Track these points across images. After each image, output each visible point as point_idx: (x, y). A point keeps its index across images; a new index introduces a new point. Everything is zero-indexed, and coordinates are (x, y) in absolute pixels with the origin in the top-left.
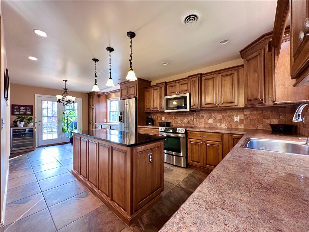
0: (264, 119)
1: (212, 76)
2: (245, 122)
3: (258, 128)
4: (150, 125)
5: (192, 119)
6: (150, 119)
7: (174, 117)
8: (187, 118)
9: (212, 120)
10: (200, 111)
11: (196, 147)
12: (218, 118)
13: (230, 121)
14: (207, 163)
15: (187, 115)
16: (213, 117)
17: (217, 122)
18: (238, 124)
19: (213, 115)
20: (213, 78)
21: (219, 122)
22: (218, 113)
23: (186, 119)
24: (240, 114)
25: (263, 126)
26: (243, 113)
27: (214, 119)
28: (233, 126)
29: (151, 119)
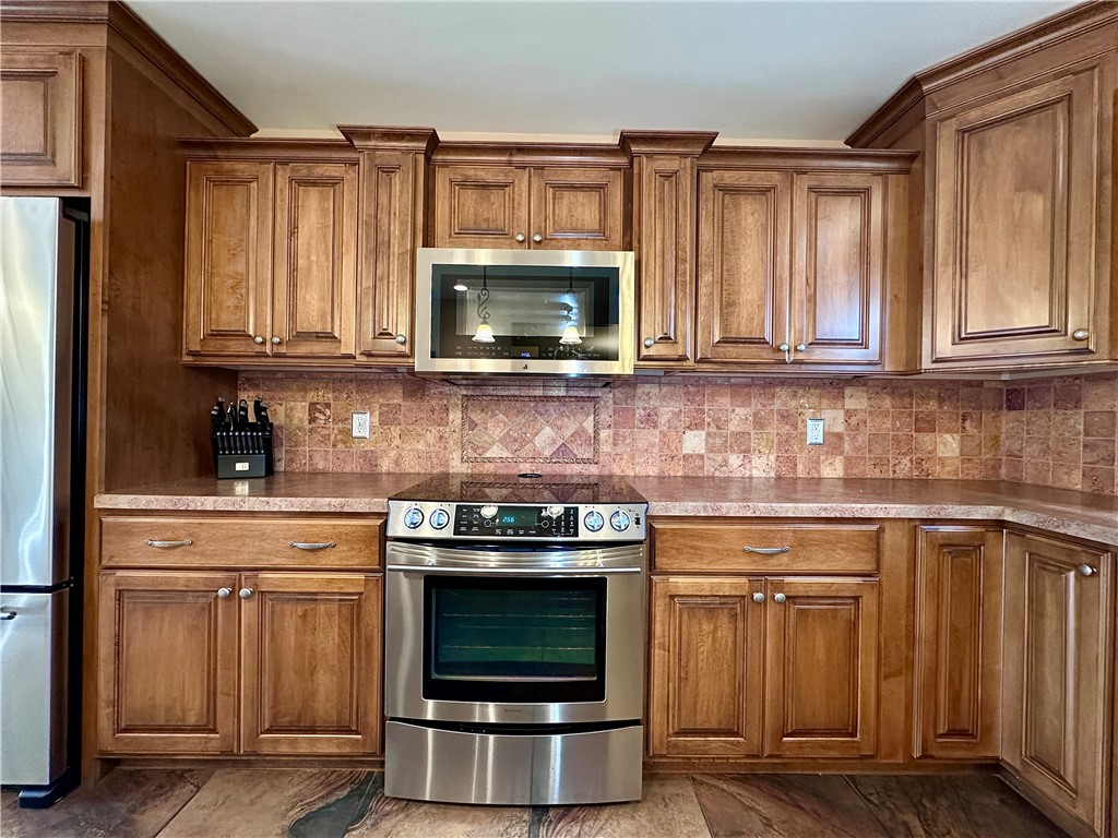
0: (914, 434)
1: (759, 179)
2: (847, 447)
3: (894, 472)
4: (242, 477)
5: (584, 430)
6: (243, 424)
7: (455, 416)
8: (552, 426)
9: (703, 433)
10: (635, 386)
11: (715, 631)
12: (732, 427)
13: (787, 441)
14: (784, 726)
15: (551, 407)
16: (707, 420)
17: (725, 447)
18: (822, 457)
19: (706, 407)
20: (764, 191)
21: (739, 446)
22: (733, 397)
23: (548, 431)
24: (830, 408)
25: (911, 461)
26: (839, 404)
27: (713, 429)
28: (800, 467)
29: (253, 427)
